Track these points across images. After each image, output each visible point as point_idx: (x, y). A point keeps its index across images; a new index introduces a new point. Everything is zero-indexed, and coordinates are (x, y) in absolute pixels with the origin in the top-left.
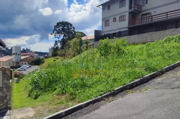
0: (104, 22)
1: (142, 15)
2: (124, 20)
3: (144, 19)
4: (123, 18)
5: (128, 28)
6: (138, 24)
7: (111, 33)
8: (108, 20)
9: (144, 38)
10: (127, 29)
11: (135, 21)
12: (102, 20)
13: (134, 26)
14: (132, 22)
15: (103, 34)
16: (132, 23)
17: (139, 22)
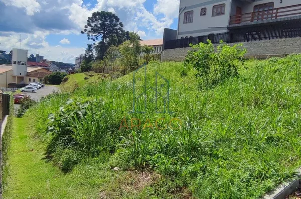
0: (183, 14)
1: (256, 6)
2: (223, 13)
3: (259, 14)
4: (219, 9)
5: (228, 28)
6: (247, 21)
7: (194, 35)
8: (191, 13)
9: (260, 49)
10: (226, 31)
11: (240, 17)
12: (180, 11)
13: (236, 25)
14: (236, 17)
15: (179, 37)
16: (236, 20)
17: (250, 18)
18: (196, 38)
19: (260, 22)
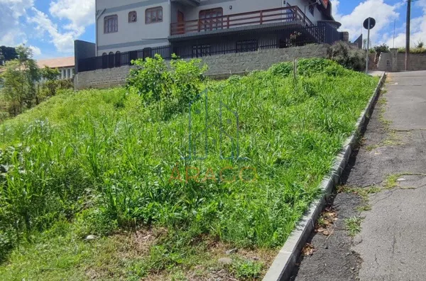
0: (102, 21)
1: (201, 12)
2: (160, 20)
3: (206, 22)
4: (155, 14)
5: (170, 40)
6: (192, 30)
7: (122, 50)
8: (114, 18)
9: (214, 66)
10: (167, 44)
11: (183, 25)
12: (97, 15)
13: (180, 36)
14: (179, 26)
15: (100, 53)
16: (178, 30)
17: (197, 28)
18: (125, 53)
19: (208, 32)
